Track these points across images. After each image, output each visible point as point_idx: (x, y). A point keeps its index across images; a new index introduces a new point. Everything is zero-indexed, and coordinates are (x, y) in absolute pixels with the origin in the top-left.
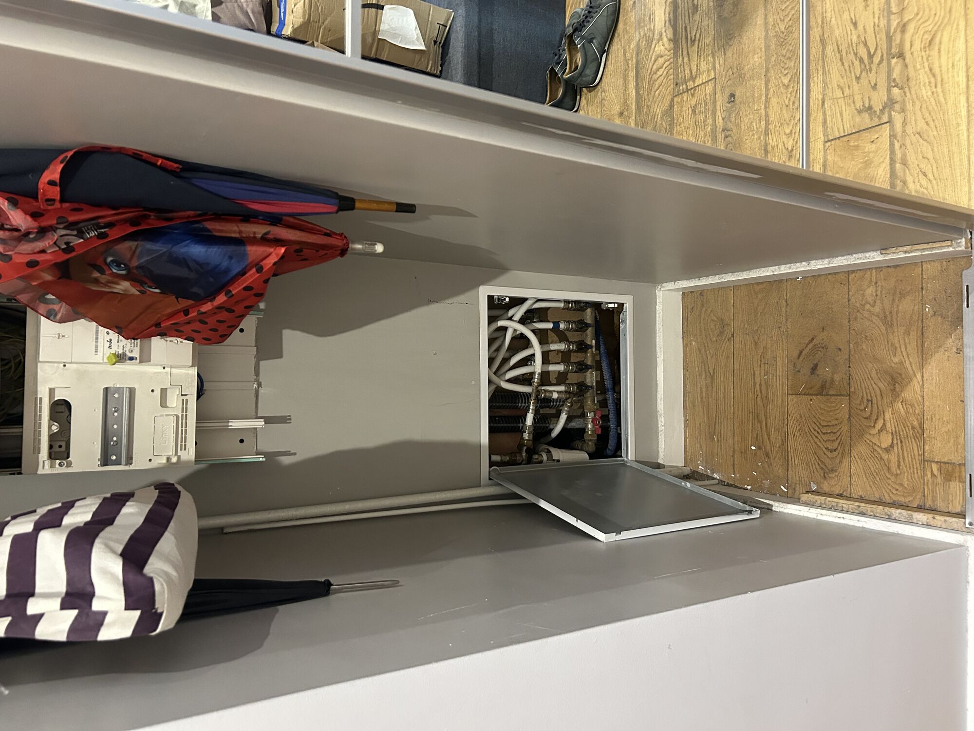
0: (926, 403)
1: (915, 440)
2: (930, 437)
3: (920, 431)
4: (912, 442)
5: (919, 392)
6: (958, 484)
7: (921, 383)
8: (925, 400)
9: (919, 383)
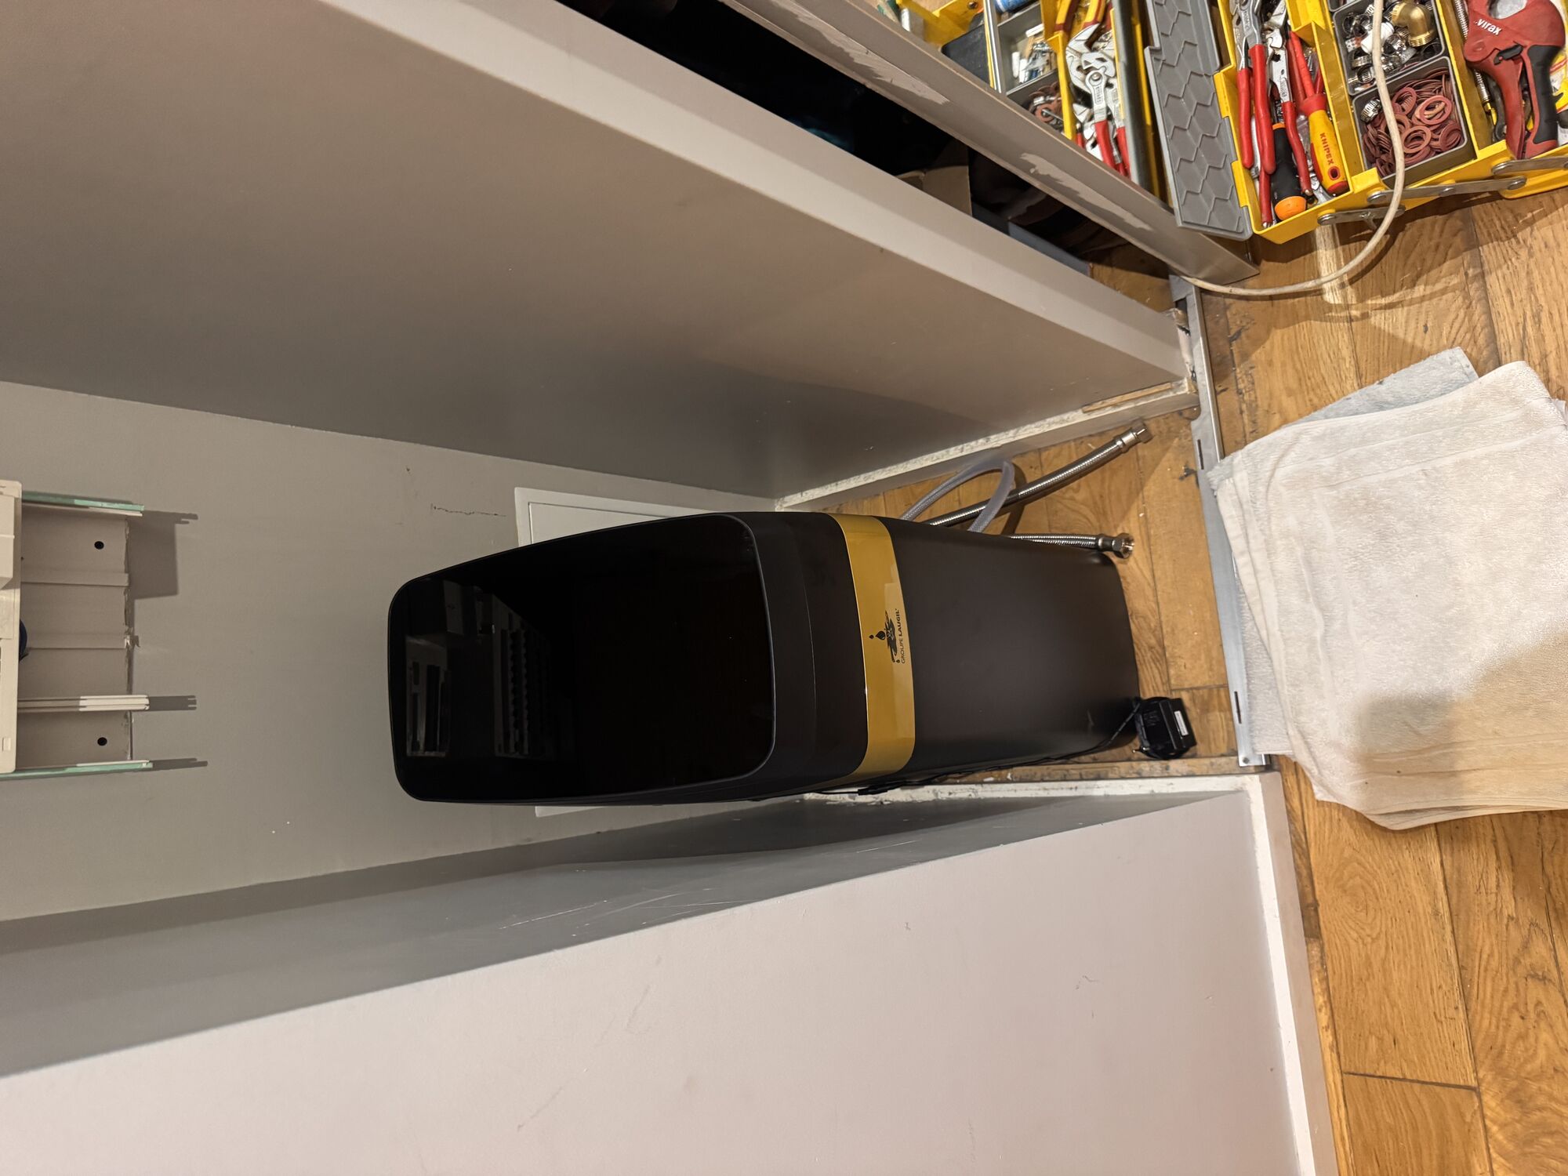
0: (1164, 612)
1: (1155, 664)
2: (1173, 656)
3: (1160, 651)
4: (1151, 668)
5: (1151, 598)
6: (1218, 713)
7: (1152, 584)
8: (1161, 607)
9: (1149, 584)
